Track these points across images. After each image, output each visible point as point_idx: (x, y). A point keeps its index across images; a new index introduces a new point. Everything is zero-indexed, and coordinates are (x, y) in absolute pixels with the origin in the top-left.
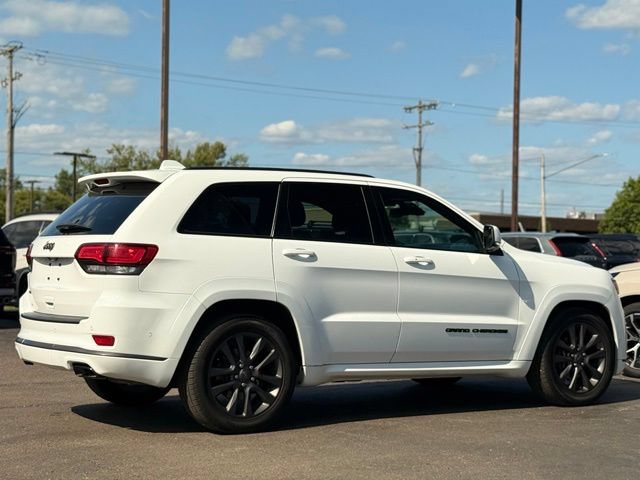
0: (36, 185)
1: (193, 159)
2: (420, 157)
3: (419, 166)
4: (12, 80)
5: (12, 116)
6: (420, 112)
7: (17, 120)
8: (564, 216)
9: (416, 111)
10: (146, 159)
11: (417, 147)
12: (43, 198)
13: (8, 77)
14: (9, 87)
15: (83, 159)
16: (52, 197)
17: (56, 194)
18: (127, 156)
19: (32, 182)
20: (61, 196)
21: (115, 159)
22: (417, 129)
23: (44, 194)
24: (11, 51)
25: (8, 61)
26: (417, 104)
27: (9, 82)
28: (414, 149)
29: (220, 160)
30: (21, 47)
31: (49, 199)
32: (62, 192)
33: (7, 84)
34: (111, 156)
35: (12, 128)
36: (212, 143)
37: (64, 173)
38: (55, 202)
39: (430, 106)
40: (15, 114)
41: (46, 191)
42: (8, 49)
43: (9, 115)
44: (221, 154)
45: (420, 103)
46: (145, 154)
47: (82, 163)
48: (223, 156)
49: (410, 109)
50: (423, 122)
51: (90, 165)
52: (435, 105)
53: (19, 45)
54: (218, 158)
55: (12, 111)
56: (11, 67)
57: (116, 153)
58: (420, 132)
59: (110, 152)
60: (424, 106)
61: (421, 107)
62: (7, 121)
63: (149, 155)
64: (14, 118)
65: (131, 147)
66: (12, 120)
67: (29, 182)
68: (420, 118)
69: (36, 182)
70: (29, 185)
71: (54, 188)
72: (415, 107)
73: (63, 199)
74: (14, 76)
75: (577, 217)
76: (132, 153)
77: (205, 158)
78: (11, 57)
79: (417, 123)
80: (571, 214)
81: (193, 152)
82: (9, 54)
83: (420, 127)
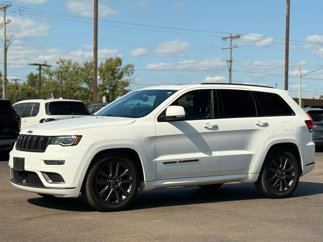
0: (17, 81)
1: (104, 67)
2: (231, 65)
3: (230, 70)
4: (6, 24)
5: (5, 43)
6: (231, 40)
7: (8, 46)
8: (311, 98)
9: (229, 40)
10: (78, 67)
11: (229, 59)
12: (20, 89)
13: (3, 22)
14: (4, 28)
15: (43, 67)
16: (25, 87)
17: (27, 86)
18: (67, 65)
19: (16, 80)
20: (30, 87)
21: (61, 67)
22: (229, 50)
23: (21, 86)
24: (5, 8)
25: (3, 13)
26: (229, 36)
27: (4, 25)
28: (228, 61)
29: (119, 67)
30: (10, 5)
31: (23, 89)
32: (31, 85)
33: (2, 26)
34: (58, 65)
35: (6, 50)
36: (114, 58)
37: (32, 74)
38: (26, 91)
39: (236, 37)
40: (7, 43)
41: (21, 85)
42: (3, 6)
43: (4, 43)
44: (119, 64)
45: (231, 35)
46: (77, 64)
47: (43, 69)
48: (120, 65)
49: (225, 38)
50: (233, 46)
51: (47, 70)
52: (239, 36)
53: (9, 4)
54: (117, 66)
55: (6, 41)
56: (5, 16)
57: (61, 64)
58: (231, 51)
59: (58, 63)
60: (233, 37)
61: (231, 38)
62: (3, 46)
63: (80, 64)
64: (7, 45)
65: (69, 60)
66: (5, 46)
67: (14, 80)
68: (231, 43)
69: (18, 80)
70: (14, 82)
71: (26, 83)
72: (228, 38)
73: (31, 89)
74: (6, 21)
75: (318, 98)
76: (70, 64)
77: (111, 66)
78: (5, 11)
79: (229, 47)
80: (315, 97)
81: (104, 62)
82: (4, 9)
83: (231, 49)
